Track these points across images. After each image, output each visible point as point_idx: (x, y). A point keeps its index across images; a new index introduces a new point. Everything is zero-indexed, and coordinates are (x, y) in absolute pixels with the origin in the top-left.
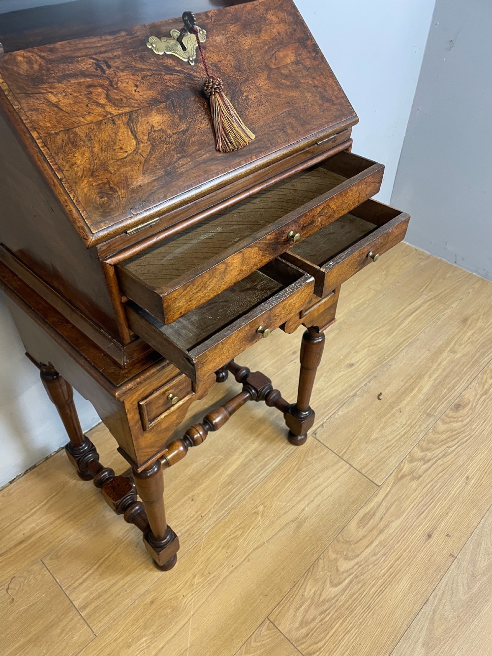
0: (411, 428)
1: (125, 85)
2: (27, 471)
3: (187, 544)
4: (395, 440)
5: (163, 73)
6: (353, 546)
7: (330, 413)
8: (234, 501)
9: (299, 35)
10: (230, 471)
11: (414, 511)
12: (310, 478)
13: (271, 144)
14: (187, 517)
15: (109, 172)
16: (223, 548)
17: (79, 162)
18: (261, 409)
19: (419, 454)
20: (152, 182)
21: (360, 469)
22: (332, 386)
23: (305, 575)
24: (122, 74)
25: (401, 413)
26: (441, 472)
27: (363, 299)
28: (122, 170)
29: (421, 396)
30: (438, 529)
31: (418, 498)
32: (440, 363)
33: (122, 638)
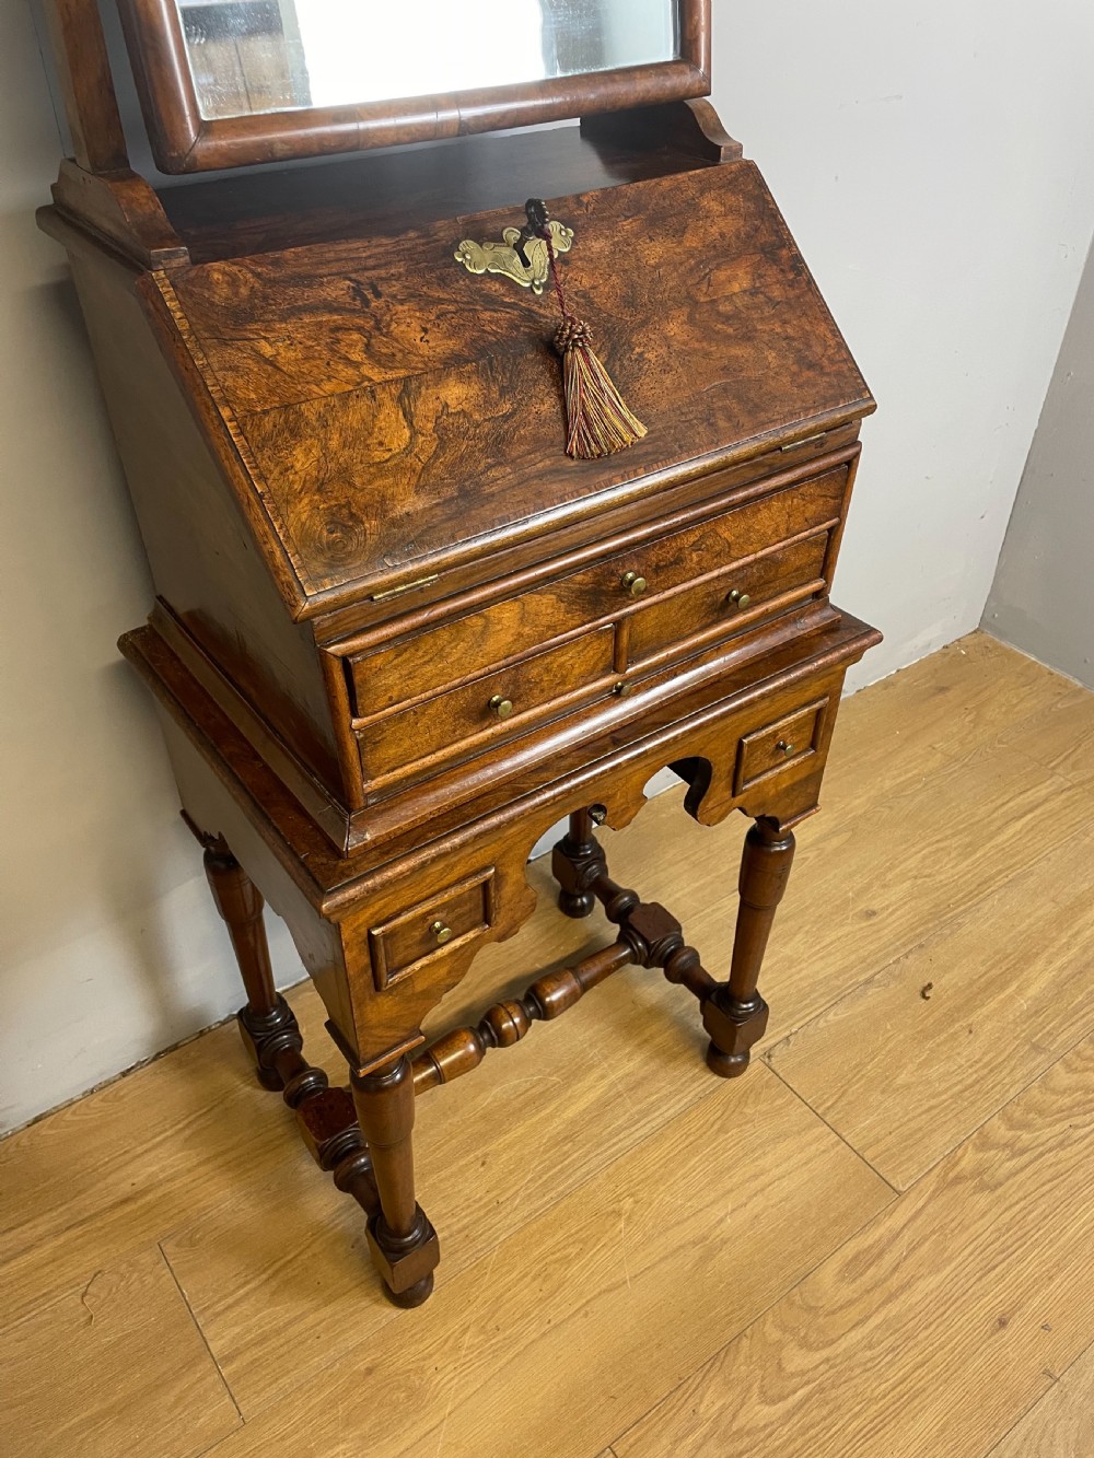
0: (991, 1071)
1: (403, 327)
2: (159, 1054)
3: (459, 1259)
4: (950, 1093)
5: (478, 307)
6: (821, 1320)
7: (808, 1014)
8: (570, 1181)
9: (765, 237)
10: (570, 1113)
11: (973, 1260)
12: (746, 1154)
13: (680, 447)
14: (467, 1200)
15: (352, 485)
16: (534, 1279)
17: (298, 466)
18: (654, 986)
19: (1002, 1132)
20: (431, 508)
21: (860, 1149)
22: (820, 955)
23: (707, 1367)
24: (400, 308)
25: (971, 1036)
26: (1049, 1181)
27: (915, 772)
28: (378, 483)
29: (1023, 1004)
30: (1024, 1309)
31: (988, 1233)
32: (1078, 933)
33: (297, 1437)
